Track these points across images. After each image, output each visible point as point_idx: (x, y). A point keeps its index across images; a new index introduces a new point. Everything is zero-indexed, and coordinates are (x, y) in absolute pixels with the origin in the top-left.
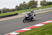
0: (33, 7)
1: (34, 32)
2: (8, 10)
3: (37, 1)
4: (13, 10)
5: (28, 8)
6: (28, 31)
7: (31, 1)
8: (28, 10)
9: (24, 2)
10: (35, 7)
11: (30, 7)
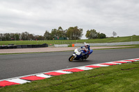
0: (73, 38)
1: (77, 78)
2: (31, 37)
3: (82, 30)
4: (40, 38)
5: (65, 39)
6: (66, 74)
7: (72, 28)
8: (66, 41)
9: (60, 28)
10: (77, 38)
11: (69, 37)
